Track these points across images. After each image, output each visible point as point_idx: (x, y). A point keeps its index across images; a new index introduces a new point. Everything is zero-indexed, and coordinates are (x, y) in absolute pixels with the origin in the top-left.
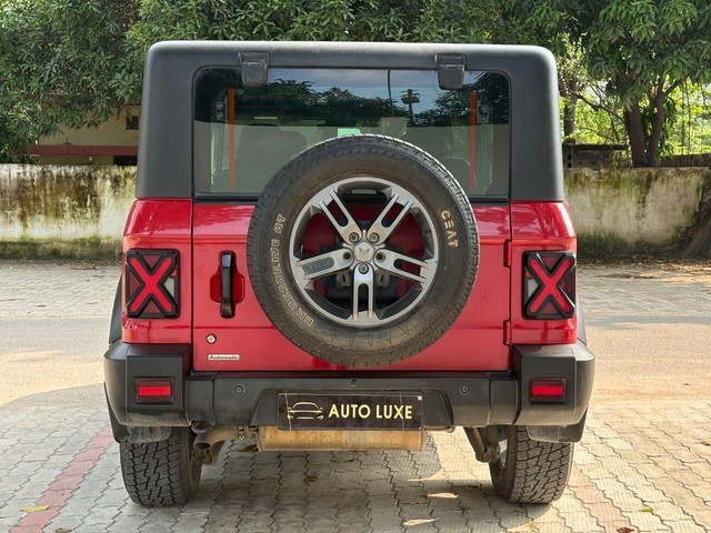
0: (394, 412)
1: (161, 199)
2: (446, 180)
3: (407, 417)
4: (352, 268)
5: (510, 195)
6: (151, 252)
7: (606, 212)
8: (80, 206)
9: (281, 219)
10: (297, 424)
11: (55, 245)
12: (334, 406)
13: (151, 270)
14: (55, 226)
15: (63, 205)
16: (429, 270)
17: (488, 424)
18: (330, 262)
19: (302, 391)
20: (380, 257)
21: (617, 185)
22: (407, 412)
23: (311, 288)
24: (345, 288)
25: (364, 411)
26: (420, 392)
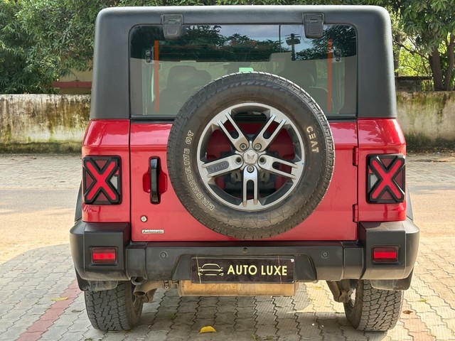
0: (274, 270)
1: (107, 120)
2: (310, 104)
3: (284, 274)
4: (242, 169)
5: (357, 114)
6: (101, 158)
7: (417, 120)
8: (85, 120)
9: (190, 134)
10: (205, 279)
11: (70, 144)
12: (231, 267)
13: (100, 170)
14: (70, 133)
15: (75, 119)
16: (298, 169)
17: (342, 278)
18: (227, 164)
19: (208, 256)
20: (262, 160)
21: (424, 102)
22: (284, 271)
23: (213, 183)
24: (238, 182)
25: (253, 270)
26: (293, 256)
